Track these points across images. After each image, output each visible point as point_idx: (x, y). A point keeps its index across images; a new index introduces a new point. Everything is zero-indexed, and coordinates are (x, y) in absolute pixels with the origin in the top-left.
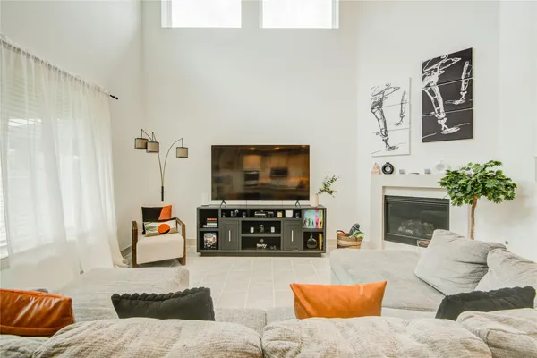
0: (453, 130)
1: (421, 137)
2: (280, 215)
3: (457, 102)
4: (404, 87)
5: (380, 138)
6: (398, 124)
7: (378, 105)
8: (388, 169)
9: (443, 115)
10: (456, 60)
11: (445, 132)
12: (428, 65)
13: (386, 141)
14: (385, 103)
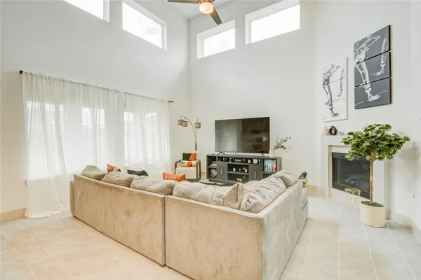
0: (376, 97)
1: (354, 105)
2: (249, 161)
3: (379, 74)
4: (343, 65)
5: (328, 107)
6: (339, 96)
7: (327, 82)
8: (333, 132)
9: (369, 86)
10: (377, 38)
11: (370, 100)
12: (358, 45)
13: (331, 109)
14: (331, 80)
